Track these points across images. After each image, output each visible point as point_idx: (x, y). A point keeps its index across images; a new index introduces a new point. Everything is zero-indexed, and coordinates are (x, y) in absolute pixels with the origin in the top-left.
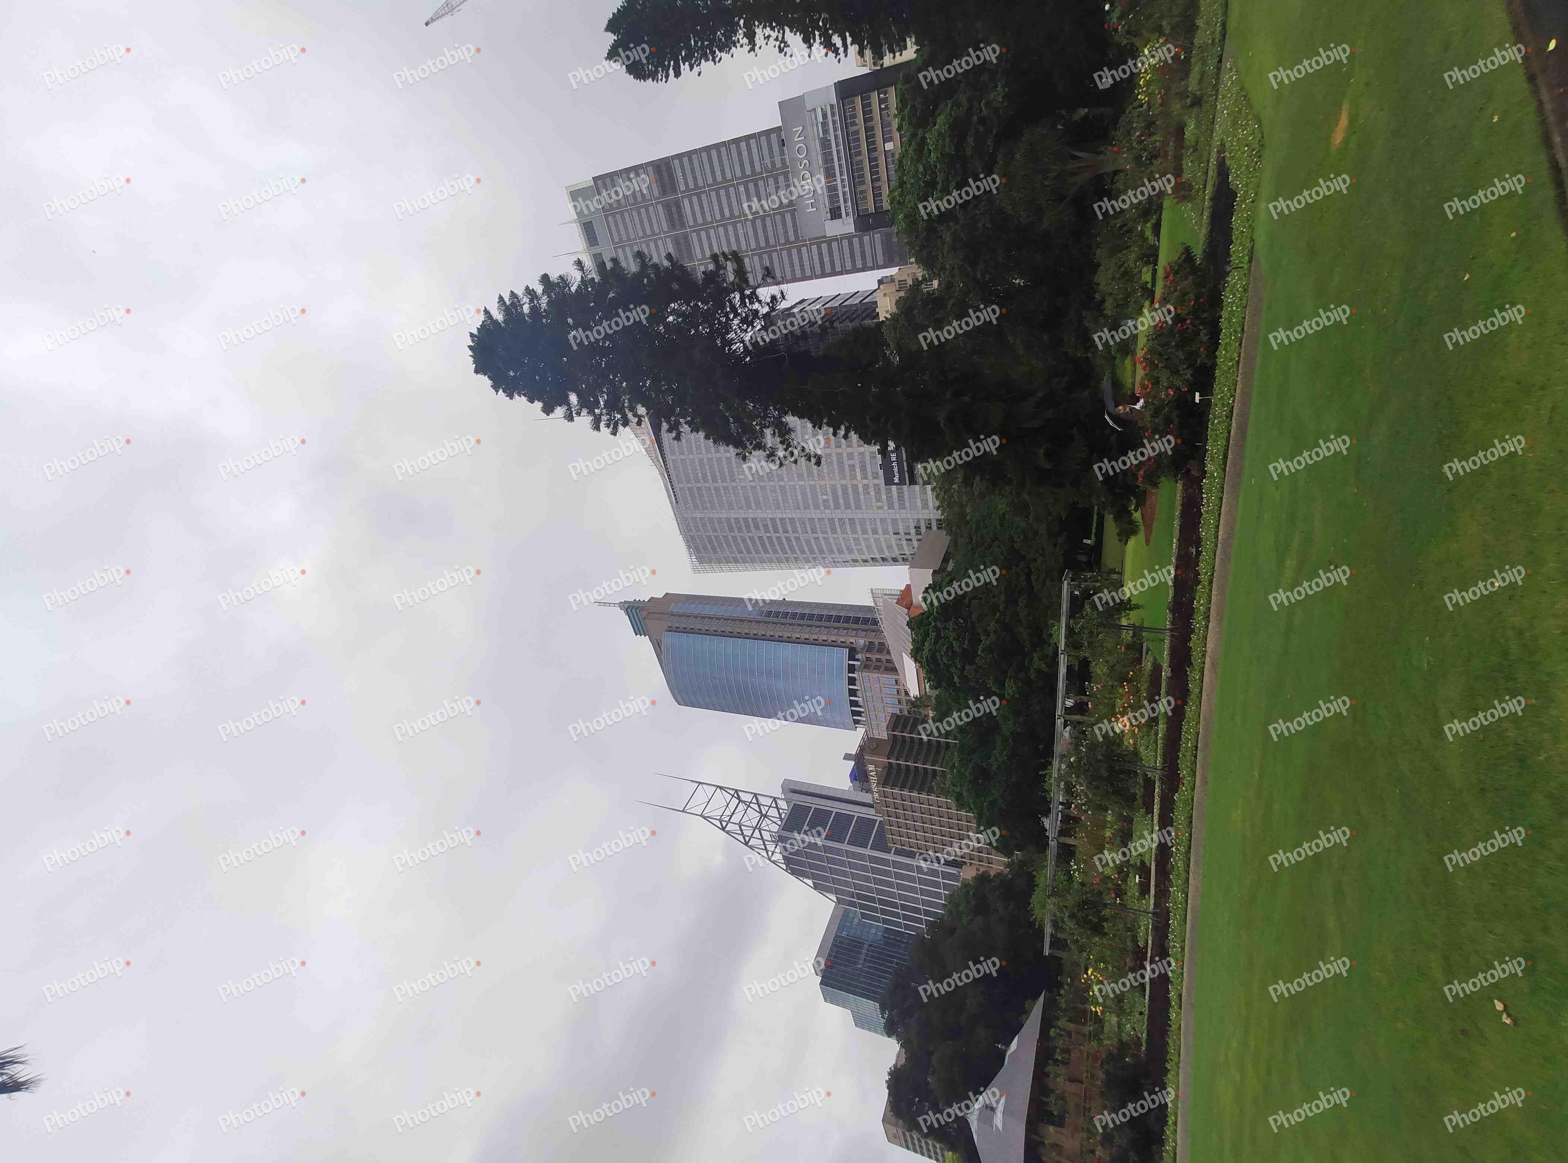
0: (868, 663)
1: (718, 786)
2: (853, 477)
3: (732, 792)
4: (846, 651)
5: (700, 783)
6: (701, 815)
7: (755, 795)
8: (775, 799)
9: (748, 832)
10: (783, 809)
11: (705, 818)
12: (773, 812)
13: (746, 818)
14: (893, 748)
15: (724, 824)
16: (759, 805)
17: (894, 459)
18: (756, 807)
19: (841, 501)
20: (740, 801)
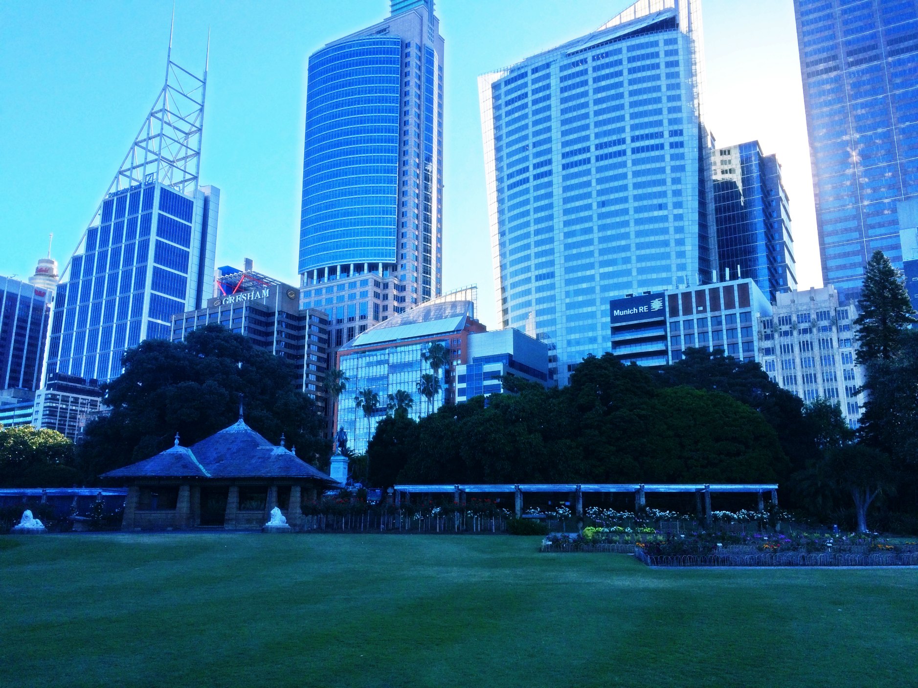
0: (382, 286)
1: (203, 106)
2: (603, 264)
3: (198, 124)
4: (392, 260)
5: (204, 83)
6: (166, 86)
7: (198, 154)
8: (195, 178)
9: (154, 145)
10: (184, 187)
11: (164, 90)
12: (178, 176)
13: (169, 141)
14: (289, 316)
15: (159, 115)
16: (185, 158)
17: (641, 309)
18: (182, 154)
19: (574, 251)
20: (187, 134)
